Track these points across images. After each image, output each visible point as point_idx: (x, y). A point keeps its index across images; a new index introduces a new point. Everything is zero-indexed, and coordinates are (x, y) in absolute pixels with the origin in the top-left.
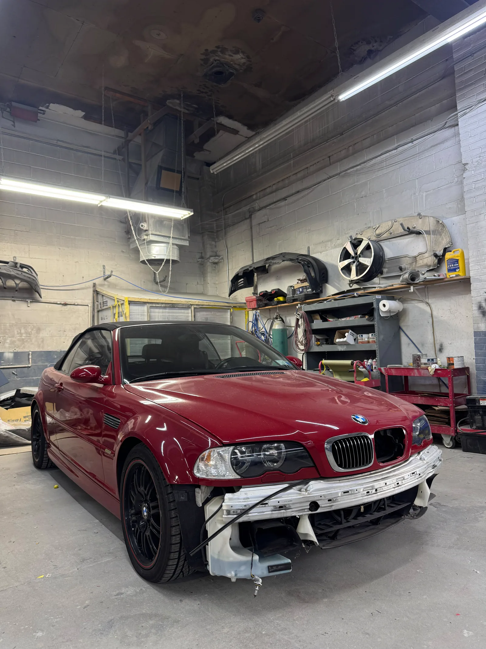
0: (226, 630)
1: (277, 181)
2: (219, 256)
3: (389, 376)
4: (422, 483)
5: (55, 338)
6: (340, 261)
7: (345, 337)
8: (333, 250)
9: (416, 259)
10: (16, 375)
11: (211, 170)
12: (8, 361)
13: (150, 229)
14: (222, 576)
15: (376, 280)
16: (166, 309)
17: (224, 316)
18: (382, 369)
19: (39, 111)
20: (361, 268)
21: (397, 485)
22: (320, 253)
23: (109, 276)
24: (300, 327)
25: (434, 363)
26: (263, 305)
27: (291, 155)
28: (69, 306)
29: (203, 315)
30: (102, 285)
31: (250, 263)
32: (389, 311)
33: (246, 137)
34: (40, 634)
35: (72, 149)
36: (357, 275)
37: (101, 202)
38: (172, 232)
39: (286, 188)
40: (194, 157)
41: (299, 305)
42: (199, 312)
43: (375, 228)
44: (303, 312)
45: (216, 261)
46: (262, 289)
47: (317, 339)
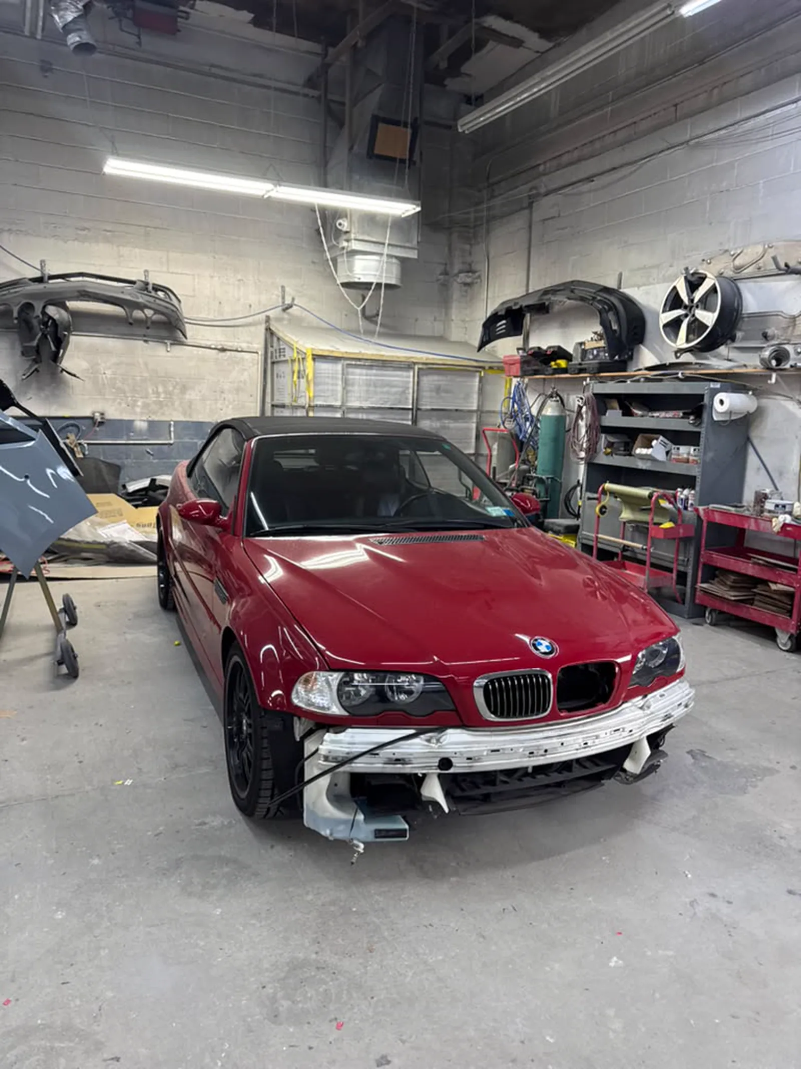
0: (310, 897)
1: (583, 142)
2: (474, 272)
3: (708, 522)
4: (639, 741)
5: (208, 402)
6: (664, 311)
7: (652, 447)
8: (658, 286)
9: (795, 321)
10: (152, 455)
11: (459, 127)
12: (140, 434)
13: (353, 231)
14: (314, 831)
15: (723, 350)
16: (372, 369)
17: (468, 384)
18: (701, 508)
19: (180, 14)
20: (696, 327)
21: (583, 746)
22: (636, 289)
23: (290, 306)
24: (582, 419)
25: (785, 513)
26: (531, 372)
27: (608, 96)
28: (228, 353)
29: (434, 381)
30: (279, 320)
31: (522, 292)
32: (730, 412)
33: (538, 52)
34: (96, 861)
35: (234, 80)
36: (688, 341)
37: (268, 191)
38: (388, 236)
39: (596, 158)
40: (445, 86)
41: (588, 379)
42: (426, 375)
43: (733, 255)
44: (589, 393)
45: (468, 280)
46: (533, 343)
47: (609, 442)
